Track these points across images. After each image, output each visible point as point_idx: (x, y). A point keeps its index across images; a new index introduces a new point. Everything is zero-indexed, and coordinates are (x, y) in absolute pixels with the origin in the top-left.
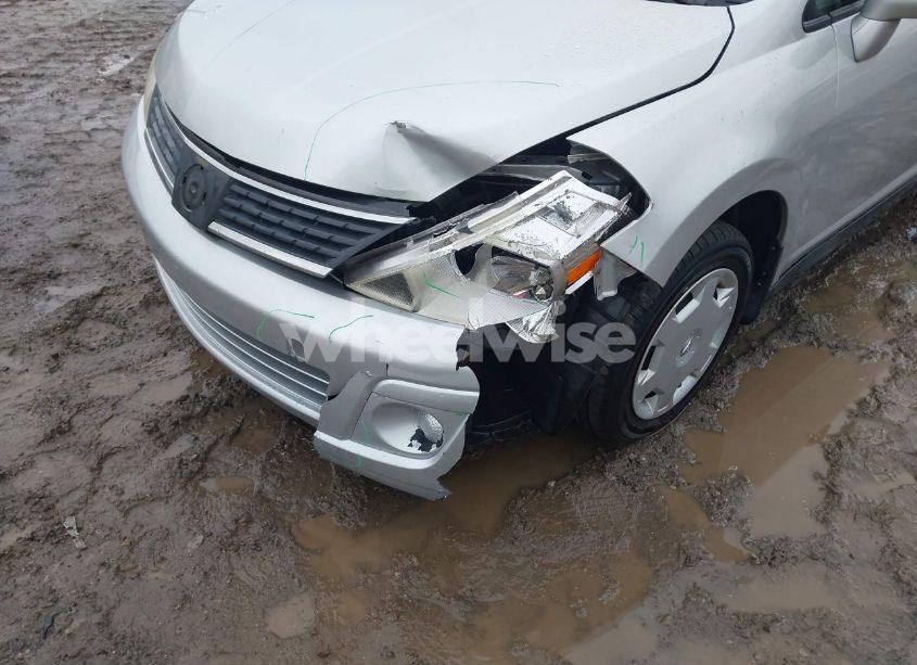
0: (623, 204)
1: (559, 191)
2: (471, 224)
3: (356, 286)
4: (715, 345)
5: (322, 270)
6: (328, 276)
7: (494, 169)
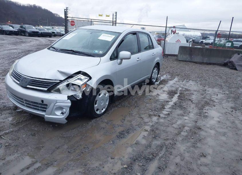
0: (88, 78)
1: (80, 76)
2: (68, 81)
3: (52, 91)
4: (107, 103)
5: (46, 89)
6: (47, 90)
7: (71, 75)
